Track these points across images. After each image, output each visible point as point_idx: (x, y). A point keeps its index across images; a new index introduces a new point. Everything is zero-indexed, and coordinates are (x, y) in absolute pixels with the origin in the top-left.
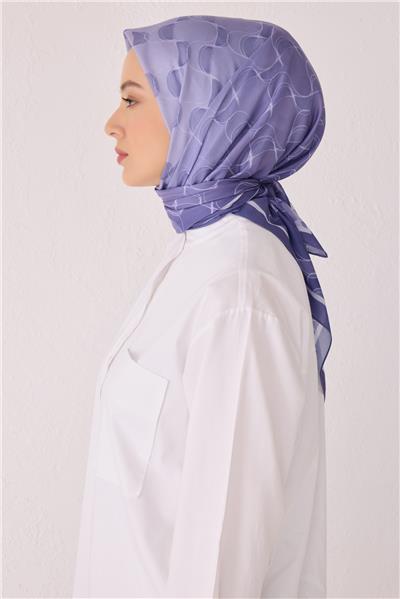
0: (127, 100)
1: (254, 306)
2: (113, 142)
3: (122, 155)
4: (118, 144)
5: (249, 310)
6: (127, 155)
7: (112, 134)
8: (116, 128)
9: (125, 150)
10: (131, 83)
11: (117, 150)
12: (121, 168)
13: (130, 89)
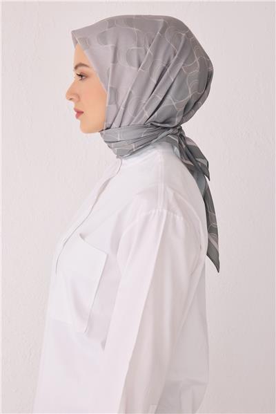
0: (80, 75)
1: (168, 209)
2: (72, 104)
3: (79, 113)
4: (76, 105)
5: (165, 212)
6: (83, 112)
7: (71, 99)
8: (73, 95)
9: (81, 109)
10: (81, 65)
11: (75, 110)
12: (78, 121)
13: (81, 69)
